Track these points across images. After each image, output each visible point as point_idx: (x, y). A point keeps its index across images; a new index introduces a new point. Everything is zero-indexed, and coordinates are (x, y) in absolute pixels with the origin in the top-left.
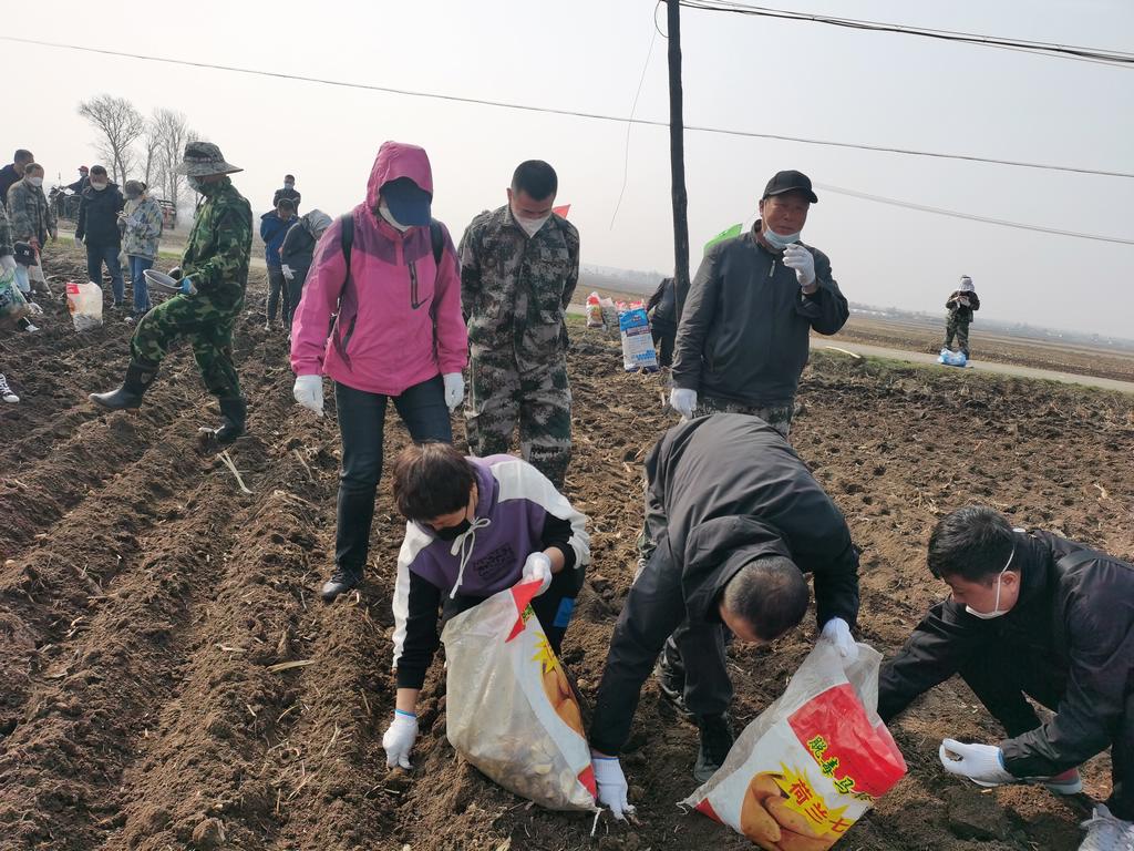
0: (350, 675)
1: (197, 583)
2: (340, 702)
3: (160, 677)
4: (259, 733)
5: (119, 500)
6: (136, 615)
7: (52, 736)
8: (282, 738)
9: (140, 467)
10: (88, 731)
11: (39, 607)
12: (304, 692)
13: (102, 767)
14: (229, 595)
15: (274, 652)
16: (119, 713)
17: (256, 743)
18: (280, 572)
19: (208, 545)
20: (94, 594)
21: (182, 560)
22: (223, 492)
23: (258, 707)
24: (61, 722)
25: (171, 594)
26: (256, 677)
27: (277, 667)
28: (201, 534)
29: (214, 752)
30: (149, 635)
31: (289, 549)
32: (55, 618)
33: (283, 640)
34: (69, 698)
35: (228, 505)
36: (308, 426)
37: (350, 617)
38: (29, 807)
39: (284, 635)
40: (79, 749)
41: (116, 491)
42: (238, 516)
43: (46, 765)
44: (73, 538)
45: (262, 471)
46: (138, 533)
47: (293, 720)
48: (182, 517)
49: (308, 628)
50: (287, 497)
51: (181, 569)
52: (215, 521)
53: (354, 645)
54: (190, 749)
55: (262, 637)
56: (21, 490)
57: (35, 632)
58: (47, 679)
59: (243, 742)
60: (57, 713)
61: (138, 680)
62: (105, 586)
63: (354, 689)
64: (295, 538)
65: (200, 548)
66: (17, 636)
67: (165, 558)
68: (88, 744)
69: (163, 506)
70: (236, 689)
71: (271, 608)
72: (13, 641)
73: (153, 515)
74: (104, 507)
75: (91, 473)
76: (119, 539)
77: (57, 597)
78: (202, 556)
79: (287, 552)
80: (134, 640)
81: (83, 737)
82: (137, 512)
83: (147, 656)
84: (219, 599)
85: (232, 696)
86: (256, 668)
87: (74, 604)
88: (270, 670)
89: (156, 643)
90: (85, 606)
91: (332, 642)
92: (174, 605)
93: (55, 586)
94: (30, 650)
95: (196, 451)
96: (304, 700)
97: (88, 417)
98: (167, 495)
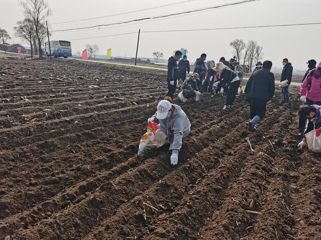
0: (272, 222)
1: (232, 176)
2: (267, 231)
3: (216, 202)
4: (239, 232)
5: (217, 148)
6: (212, 182)
7: (183, 212)
8: (246, 236)
9: (224, 139)
10: (193, 213)
11: (191, 173)
12: (256, 222)
13: (194, 225)
14: (240, 182)
15: (248, 206)
16: (202, 210)
17: (237, 234)
18: (256, 179)
19: (237, 165)
20: (205, 173)
21: (228, 168)
22: (245, 150)
23: (239, 223)
24: (186, 209)
25: (223, 178)
26: (241, 213)
27: (248, 211)
28: (236, 161)
29: (223, 233)
30: (215, 189)
31: (261, 172)
32: (194, 177)
33: (252, 203)
34: (190, 202)
35: (246, 154)
36: (275, 132)
37: (277, 201)
38: (174, 231)
39: (253, 201)
40: (190, 217)
41: (216, 145)
42: (248, 158)
43: (180, 220)
44: (203, 156)
45: (258, 145)
46: (220, 158)
47: (251, 231)
48: (232, 155)
49: (262, 200)
50: (264, 155)
51: (227, 171)
52: (241, 158)
53: (276, 212)
54: (217, 230)
55: (245, 199)
56: (194, 141)
57: (188, 180)
58: (188, 194)
59: (233, 233)
60: (186, 205)
61: (209, 202)
62: (208, 171)
63: (273, 228)
64: (264, 169)
65: (234, 166)
66: (184, 180)
67: (224, 167)
68: (192, 217)
69: (228, 151)
70: (234, 214)
71: (251, 190)
72: (183, 182)
73: (225, 153)
74: (213, 149)
75: (212, 139)
76: (214, 158)
77: (195, 172)
78: (235, 168)
79: (260, 173)
80: (210, 189)
81: (191, 215)
82: (221, 152)
83: (213, 195)
84: (237, 183)
85: (232, 217)
86: (242, 209)
87: (199, 175)
88: (246, 211)
89: (216, 192)
90: (202, 176)
91: (269, 208)
92: (224, 181)
93: (196, 169)
94: (186, 185)
95: (240, 136)
96: (256, 225)
97: (215, 123)
98: (230, 148)
